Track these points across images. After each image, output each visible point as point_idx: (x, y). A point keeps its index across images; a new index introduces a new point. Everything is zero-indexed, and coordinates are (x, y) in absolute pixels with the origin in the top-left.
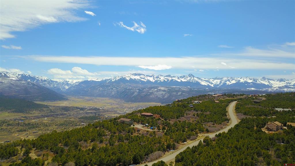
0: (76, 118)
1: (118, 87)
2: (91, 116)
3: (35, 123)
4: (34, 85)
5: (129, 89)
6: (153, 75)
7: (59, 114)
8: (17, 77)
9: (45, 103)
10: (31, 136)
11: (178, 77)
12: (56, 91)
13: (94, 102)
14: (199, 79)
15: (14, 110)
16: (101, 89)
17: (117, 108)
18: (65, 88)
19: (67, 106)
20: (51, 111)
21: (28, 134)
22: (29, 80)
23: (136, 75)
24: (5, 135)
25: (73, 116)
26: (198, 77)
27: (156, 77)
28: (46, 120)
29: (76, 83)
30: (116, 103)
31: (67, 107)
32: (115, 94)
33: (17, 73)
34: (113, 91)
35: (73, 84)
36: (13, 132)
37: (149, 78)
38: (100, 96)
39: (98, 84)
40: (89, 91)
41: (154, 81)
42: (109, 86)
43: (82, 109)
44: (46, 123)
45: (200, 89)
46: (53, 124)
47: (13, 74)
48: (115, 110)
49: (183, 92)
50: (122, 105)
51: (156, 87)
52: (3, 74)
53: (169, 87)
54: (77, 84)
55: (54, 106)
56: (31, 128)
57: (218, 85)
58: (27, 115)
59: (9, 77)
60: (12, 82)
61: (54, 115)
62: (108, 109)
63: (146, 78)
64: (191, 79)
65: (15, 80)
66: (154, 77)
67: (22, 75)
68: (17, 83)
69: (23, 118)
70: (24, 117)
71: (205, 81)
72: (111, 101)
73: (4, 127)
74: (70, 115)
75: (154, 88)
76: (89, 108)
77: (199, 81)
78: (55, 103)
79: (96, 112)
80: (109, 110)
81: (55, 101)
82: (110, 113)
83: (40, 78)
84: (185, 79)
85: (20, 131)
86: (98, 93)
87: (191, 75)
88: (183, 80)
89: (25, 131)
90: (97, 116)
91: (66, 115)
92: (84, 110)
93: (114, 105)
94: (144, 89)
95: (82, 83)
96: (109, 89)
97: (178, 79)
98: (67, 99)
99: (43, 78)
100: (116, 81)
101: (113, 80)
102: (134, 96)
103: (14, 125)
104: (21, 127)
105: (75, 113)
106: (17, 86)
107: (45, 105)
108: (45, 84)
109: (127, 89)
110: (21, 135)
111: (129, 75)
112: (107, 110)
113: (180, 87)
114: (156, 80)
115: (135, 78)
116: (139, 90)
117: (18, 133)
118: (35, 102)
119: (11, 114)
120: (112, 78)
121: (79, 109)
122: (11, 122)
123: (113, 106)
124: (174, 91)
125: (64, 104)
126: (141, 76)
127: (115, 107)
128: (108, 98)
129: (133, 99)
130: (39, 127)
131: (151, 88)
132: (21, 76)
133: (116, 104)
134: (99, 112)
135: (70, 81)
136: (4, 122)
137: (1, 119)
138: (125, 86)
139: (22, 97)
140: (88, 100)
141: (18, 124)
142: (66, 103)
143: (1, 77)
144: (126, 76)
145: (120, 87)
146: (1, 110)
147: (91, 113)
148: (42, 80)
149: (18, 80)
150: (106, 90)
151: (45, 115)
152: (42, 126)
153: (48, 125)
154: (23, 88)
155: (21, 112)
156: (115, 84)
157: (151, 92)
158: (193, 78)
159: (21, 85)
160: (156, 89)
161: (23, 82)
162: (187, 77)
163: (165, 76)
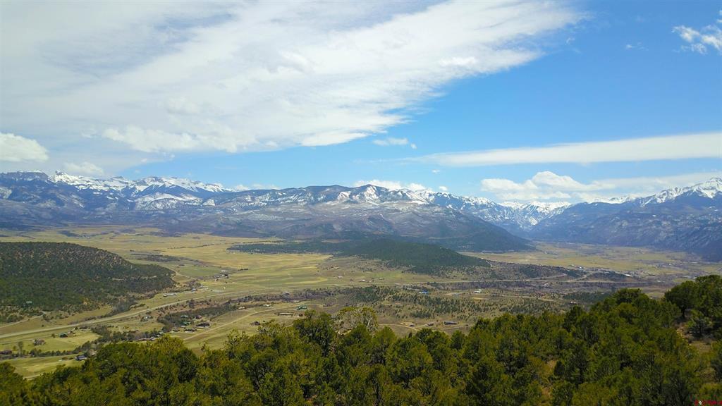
0: (557, 296)
1: (678, 218)
2: (599, 293)
3: (452, 300)
4: (458, 214)
5: (715, 225)
7: (512, 282)
8: (426, 199)
9: (482, 256)
12: (508, 230)
13: (605, 257)
15: (413, 266)
16: (625, 224)
18: (529, 224)
19: (533, 264)
20: (494, 275)
21: (435, 326)
22: (450, 206)
24: (386, 322)
25: (548, 290)
28: (478, 295)
29: (556, 209)
30: (674, 262)
31: (531, 266)
32: (668, 237)
33: (428, 192)
34: (660, 228)
35: (549, 214)
36: (403, 318)
38: (622, 242)
39: (616, 212)
40: (590, 229)
42: (650, 216)
43: (573, 273)
44: (476, 303)
46: (495, 307)
47: (419, 193)
50: (695, 268)
52: (400, 193)
54: (559, 212)
55: (501, 263)
56: (442, 311)
58: (439, 281)
59: (410, 200)
60: (415, 210)
61: (500, 285)
62: (651, 278)
65: (421, 205)
67: (436, 195)
68: (426, 211)
69: (429, 287)
70: (432, 284)
72: (660, 256)
73: (386, 303)
74: (541, 288)
76: (592, 273)
78: (504, 257)
79: (615, 285)
80: (657, 280)
81: (504, 252)
82: (658, 288)
83: (473, 201)
85: (416, 317)
86: (616, 233)
89: (428, 316)
91: (529, 286)
92: (577, 277)
93: (669, 268)
95: (573, 209)
96: (650, 225)
98: (533, 249)
99: (480, 202)
100: (668, 203)
103: (406, 300)
104: (420, 306)
105: (554, 282)
106: (425, 218)
107: (480, 259)
108: (482, 214)
109: (709, 223)
110: (418, 326)
111: (714, 184)
112: (649, 279)
117: (412, 320)
118: (460, 253)
119: (407, 275)
120: (658, 194)
121: (566, 272)
122: (401, 293)
123: (666, 270)
125: (526, 259)
127: (672, 272)
128: (648, 248)
130: (460, 311)
132: (433, 197)
133: (675, 266)
134: (623, 284)
135: (542, 207)
136: (387, 291)
137: (386, 285)
138: (700, 216)
139: (434, 241)
140: (589, 253)
141: (415, 299)
142: (531, 257)
143: (395, 200)
144: (704, 186)
145: (685, 219)
146: (389, 266)
147: (600, 285)
148: (476, 204)
149: (427, 206)
150: (640, 227)
151: (479, 283)
152: (467, 310)
153: (482, 308)
154: (436, 221)
155: (427, 271)
156: (666, 209)
159: (433, 216)
161: (437, 209)
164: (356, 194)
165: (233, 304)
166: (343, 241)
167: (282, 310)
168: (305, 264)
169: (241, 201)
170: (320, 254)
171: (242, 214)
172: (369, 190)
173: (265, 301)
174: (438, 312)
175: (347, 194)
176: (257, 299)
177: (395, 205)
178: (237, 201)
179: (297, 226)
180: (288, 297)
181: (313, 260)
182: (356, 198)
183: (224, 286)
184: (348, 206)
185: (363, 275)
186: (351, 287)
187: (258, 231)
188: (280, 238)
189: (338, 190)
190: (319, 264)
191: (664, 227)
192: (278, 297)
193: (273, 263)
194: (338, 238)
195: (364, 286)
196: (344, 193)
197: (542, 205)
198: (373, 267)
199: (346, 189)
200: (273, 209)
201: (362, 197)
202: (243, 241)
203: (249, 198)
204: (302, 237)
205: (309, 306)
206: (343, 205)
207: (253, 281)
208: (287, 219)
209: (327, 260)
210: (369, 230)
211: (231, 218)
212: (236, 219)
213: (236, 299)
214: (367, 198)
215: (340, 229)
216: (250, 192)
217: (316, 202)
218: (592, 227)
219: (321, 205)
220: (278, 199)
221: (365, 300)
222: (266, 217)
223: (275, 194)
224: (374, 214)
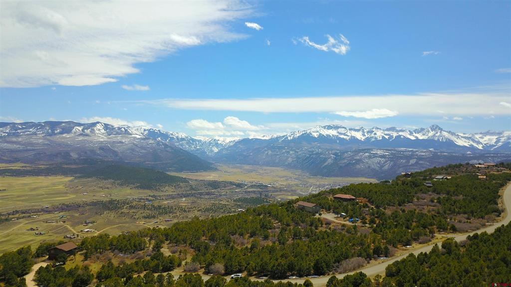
0: (230, 201)
1: (298, 149)
2: (253, 197)
3: (168, 206)
4: (166, 145)
5: (317, 154)
6: (362, 128)
7: (203, 193)
8: (142, 133)
9: (183, 175)
11: (409, 131)
12: (199, 156)
13: (258, 174)
14: (453, 134)
15: (138, 185)
16: (270, 152)
17: (297, 185)
18: (213, 151)
19: (216, 179)
20: (192, 189)
21: (159, 223)
22: (159, 138)
23: (329, 127)
24: (126, 223)
25: (225, 197)
26: (450, 131)
27: (368, 132)
28: (184, 202)
29: (230, 142)
30: (295, 176)
31: (215, 182)
32: (293, 161)
33: (143, 128)
34: (289, 155)
35: (226, 145)
36: (138, 219)
37: (354, 134)
38: (268, 164)
39: (265, 145)
40: (250, 155)
41: (363, 138)
42: (283, 148)
43: (239, 185)
44: (183, 207)
45: (454, 154)
46: (194, 209)
47: (137, 128)
48: (293, 188)
49: (420, 158)
50: (305, 180)
51: (368, 150)
52: (123, 129)
53: (392, 150)
54: (232, 144)
55: (196, 180)
56: (162, 213)
57: (493, 146)
58: (157, 193)
59: (131, 134)
60: (135, 142)
61: (196, 195)
62: (282, 186)
63: (348, 134)
64: (437, 135)
65: (139, 138)
66: (363, 132)
67: (149, 130)
68: (143, 143)
69: (150, 198)
70: (152, 196)
71: (465, 138)
72: (288, 173)
73: (125, 211)
74: (220, 195)
75: (364, 151)
76: (250, 184)
77: (453, 138)
78: (197, 175)
79: (262, 192)
80: (284, 188)
81: (197, 172)
82: (284, 193)
83: (175, 135)
84: (424, 135)
85: (146, 218)
86: (264, 159)
87: (435, 128)
88: (420, 137)
89: (154, 217)
90: (263, 197)
92: (242, 187)
93: (291, 180)
94: (344, 153)
95: (240, 142)
96: (284, 153)
97: (410, 135)
98: (216, 170)
99: (180, 136)
100: (294, 140)
101: (289, 138)
102: (326, 165)
103: (139, 208)
104: (148, 211)
105: (228, 191)
106: (142, 148)
107: (183, 178)
108: (182, 145)
109: (314, 153)
110: (148, 224)
111: (318, 129)
112: (280, 188)
113: (414, 150)
114: (367, 136)
115: (328, 133)
116: (335, 154)
117: (144, 220)
118: (168, 173)
119: (134, 191)
120: (289, 135)
121: (235, 185)
122: (134, 203)
123: (289, 181)
124: (401, 158)
125: (212, 176)
126: (340, 130)
127: (293, 183)
128: (282, 168)
129: (326, 171)
130: (173, 213)
131: (358, 151)
132: (147, 132)
133: (295, 179)
134: (267, 191)
135: (221, 140)
136: (125, 203)
137: (123, 198)
138: (310, 148)
139: (149, 165)
140: (249, 171)
141: (144, 207)
142: (214, 175)
143: (120, 134)
144: (313, 130)
145: (302, 150)
146: (121, 185)
147: (254, 192)
148: (177, 138)
149: (144, 139)
150: (278, 155)
151: (183, 194)
152: (178, 212)
153: (187, 210)
154: (151, 151)
155: (149, 188)
156: (293, 144)
157: (358, 158)
158: (441, 132)
159: (148, 146)
160: (367, 154)
161: (151, 141)
162: (429, 131)
163: (385, 130)
164: (87, 129)
165: (4, 217)
166: (81, 166)
167: (47, 219)
168: (54, 185)
172: (99, 126)
173: (30, 213)
174: (160, 214)
175: (80, 128)
176: (23, 213)
177: (119, 138)
179: (39, 154)
180: (48, 209)
181: (60, 182)
182: (88, 131)
184: (81, 138)
185: (101, 192)
186: (95, 201)
187: (4, 158)
188: (25, 163)
189: (72, 125)
190: (66, 184)
191: (291, 155)
192: (40, 210)
193: (26, 184)
194: (76, 163)
195: (105, 199)
196: (77, 127)
197: (221, 139)
198: (109, 186)
199: (79, 125)
200: (14, 139)
201: (93, 131)
204: (45, 163)
205: (69, 216)
206: (76, 137)
207: (14, 199)
208: (28, 148)
209: (71, 181)
210: (100, 157)
213: (5, 212)
214: (97, 132)
215: (77, 156)
217: (53, 134)
218: (252, 154)
219: (58, 137)
220: (18, 131)
221: (109, 209)
222: (9, 146)
223: (15, 127)
224: (103, 145)
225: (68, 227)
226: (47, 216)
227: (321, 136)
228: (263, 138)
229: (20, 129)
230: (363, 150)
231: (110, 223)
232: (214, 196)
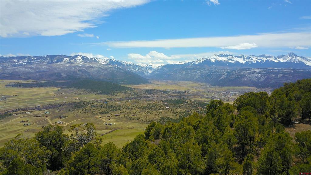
0: (160, 101)
1: (202, 70)
2: (176, 99)
3: (118, 105)
4: (120, 69)
5: (215, 72)
6: (243, 55)
7: (142, 97)
8: (105, 62)
9: (130, 86)
10: (113, 118)
11: (274, 57)
12: (140, 75)
13: (177, 85)
14: (304, 58)
15: (100, 92)
16: (184, 72)
17: (203, 92)
18: (148, 72)
20: (135, 94)
21: (110, 117)
22: (116, 65)
23: (222, 56)
24: (89, 117)
25: (156, 99)
26: (302, 57)
27: (247, 58)
28: (129, 103)
29: (159, 67)
30: (201, 87)
31: (150, 90)
32: (199, 77)
33: (106, 59)
34: (196, 74)
35: (156, 69)
36: (96, 114)
37: (238, 59)
38: (183, 80)
39: (181, 68)
40: (171, 74)
41: (244, 62)
43: (165, 92)
44: (128, 106)
45: (308, 71)
46: (136, 107)
47: (102, 59)
48: (201, 94)
49: (285, 73)
50: (208, 88)
52: (93, 59)
53: (265, 69)
54: (160, 68)
55: (138, 89)
58: (112, 97)
59: (98, 62)
60: (101, 67)
61: (138, 98)
62: (193, 93)
63: (234, 59)
64: (293, 59)
65: (103, 64)
66: (244, 58)
67: (110, 60)
68: (105, 67)
69: (108, 100)
70: (109, 99)
72: (196, 84)
73: (88, 108)
74: (153, 98)
76: (172, 92)
77: (304, 61)
78: (139, 86)
79: (181, 96)
80: (195, 93)
81: (139, 84)
82: (195, 96)
83: (126, 63)
84: (284, 59)
85: (103, 113)
86: (181, 76)
87: (291, 55)
88: (282, 60)
89: (108, 113)
90: (182, 99)
92: (167, 93)
94: (233, 71)
95: (165, 66)
96: (193, 72)
97: (275, 59)
98: (150, 83)
99: (129, 63)
100: (199, 64)
102: (221, 79)
103: (98, 107)
104: (104, 109)
105: (158, 96)
106: (105, 70)
107: (129, 88)
108: (130, 69)
109: (213, 72)
110: (103, 118)
111: (215, 57)
113: (279, 69)
114: (246, 61)
115: (221, 59)
116: (227, 72)
117: (100, 115)
118: (121, 85)
119: (97, 95)
120: (196, 61)
121: (163, 92)
122: (95, 104)
123: (198, 90)
124: (272, 73)
125: (148, 87)
126: (229, 57)
127: (200, 90)
128: (192, 81)
129: (221, 82)
130: (121, 110)
131: (241, 70)
134: (184, 96)
136: (89, 103)
137: (88, 100)
138: (210, 69)
139: (109, 80)
140: (171, 84)
141: (102, 106)
142: (149, 86)
143: (92, 62)
144: (211, 57)
145: (205, 70)
146: (89, 92)
147: (175, 96)
149: (106, 65)
150: (189, 73)
151: (129, 97)
152: (124, 109)
153: (131, 108)
154: (110, 72)
155: (107, 94)
156: (199, 66)
157: (242, 74)
158: (296, 57)
159: (109, 69)
160: (248, 71)
161: (110, 66)
162: (287, 57)
163: (258, 57)
164: (72, 59)
165: (9, 113)
166: (66, 81)
167: (36, 115)
168: (48, 92)
169: (12, 62)
170: (55, 87)
171: (12, 68)
172: (79, 58)
173: (28, 110)
174: (112, 111)
175: (68, 59)
176: (23, 110)
177: (91, 64)
178: (9, 62)
179: (43, 74)
180: (39, 108)
181: (52, 90)
182: (72, 61)
183: (4, 104)
184: (68, 65)
185: (76, 96)
186: (71, 102)
187: (22, 77)
188: (34, 80)
189: (63, 57)
190: (55, 92)
191: (198, 73)
192: (34, 108)
193: (31, 92)
194: (64, 80)
195: (78, 101)
196: (66, 59)
197: (153, 65)
198: (82, 93)
199: (67, 57)
200: (29, 66)
201: (75, 61)
202: (13, 82)
203: (16, 61)
204: (46, 80)
205: (51, 112)
206: (66, 64)
207: (20, 101)
208: (37, 71)
209: (59, 90)
210: (79, 76)
211: (6, 70)
212: (10, 71)
213: (11, 110)
214: (78, 61)
215: (65, 75)
216: (17, 58)
217: (52, 63)
218: (172, 74)
219: (55, 64)
220: (32, 61)
221: (78, 107)
222: (26, 70)
223: (30, 59)
224: (81, 68)
225: (49, 119)
226: (38, 112)
227: (217, 61)
228: (179, 64)
229: (33, 60)
230: (245, 69)
231: (77, 117)
232: (149, 98)
